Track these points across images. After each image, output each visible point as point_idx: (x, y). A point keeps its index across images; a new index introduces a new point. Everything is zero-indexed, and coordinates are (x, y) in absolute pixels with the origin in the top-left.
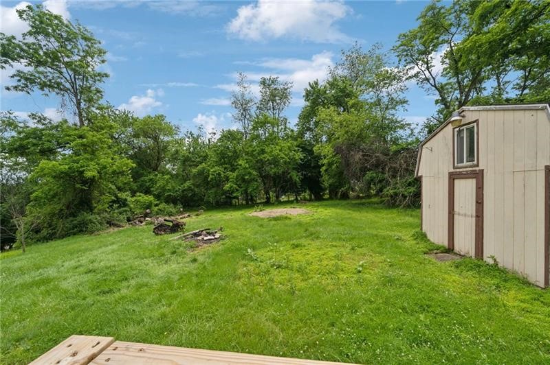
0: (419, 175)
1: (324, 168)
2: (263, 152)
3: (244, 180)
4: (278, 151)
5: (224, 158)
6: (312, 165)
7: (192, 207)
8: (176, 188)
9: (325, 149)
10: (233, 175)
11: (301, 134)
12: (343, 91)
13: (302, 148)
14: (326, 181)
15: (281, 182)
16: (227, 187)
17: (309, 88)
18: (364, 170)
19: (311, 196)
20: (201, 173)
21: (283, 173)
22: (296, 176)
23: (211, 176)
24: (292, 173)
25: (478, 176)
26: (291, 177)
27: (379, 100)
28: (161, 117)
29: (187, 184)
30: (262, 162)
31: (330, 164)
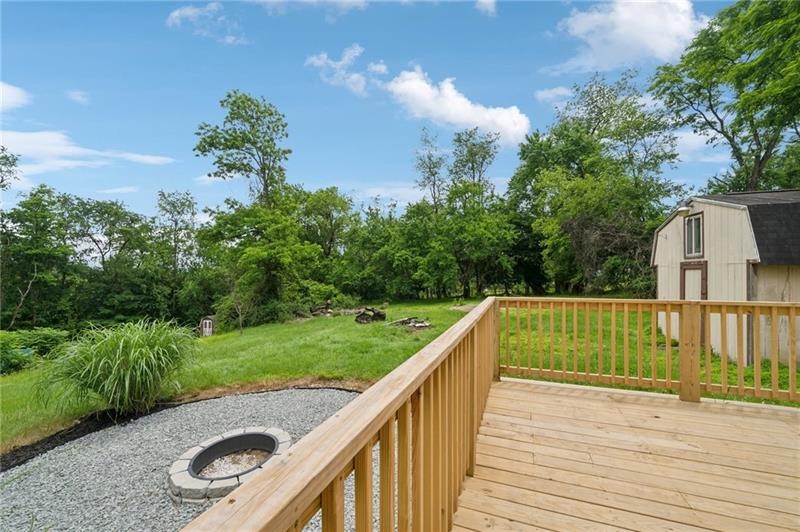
0: (655, 264)
1: (547, 251)
2: (462, 230)
3: (437, 267)
4: (482, 230)
5: (412, 239)
6: (530, 247)
7: (371, 299)
8: (355, 275)
9: (548, 227)
10: (423, 261)
11: (515, 204)
12: (576, 143)
13: (515, 223)
14: (551, 269)
15: (486, 269)
16: (416, 275)
17: (526, 142)
18: (603, 255)
19: (527, 289)
20: (383, 258)
21: (489, 258)
22: (507, 262)
23: (397, 262)
24: (502, 258)
25: (703, 267)
26: (499, 263)
27: (631, 157)
28: (333, 190)
29: (368, 270)
30: (461, 243)
31: (555, 247)
